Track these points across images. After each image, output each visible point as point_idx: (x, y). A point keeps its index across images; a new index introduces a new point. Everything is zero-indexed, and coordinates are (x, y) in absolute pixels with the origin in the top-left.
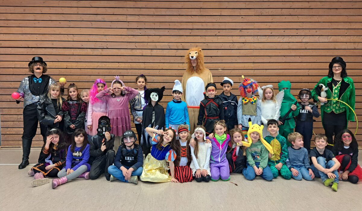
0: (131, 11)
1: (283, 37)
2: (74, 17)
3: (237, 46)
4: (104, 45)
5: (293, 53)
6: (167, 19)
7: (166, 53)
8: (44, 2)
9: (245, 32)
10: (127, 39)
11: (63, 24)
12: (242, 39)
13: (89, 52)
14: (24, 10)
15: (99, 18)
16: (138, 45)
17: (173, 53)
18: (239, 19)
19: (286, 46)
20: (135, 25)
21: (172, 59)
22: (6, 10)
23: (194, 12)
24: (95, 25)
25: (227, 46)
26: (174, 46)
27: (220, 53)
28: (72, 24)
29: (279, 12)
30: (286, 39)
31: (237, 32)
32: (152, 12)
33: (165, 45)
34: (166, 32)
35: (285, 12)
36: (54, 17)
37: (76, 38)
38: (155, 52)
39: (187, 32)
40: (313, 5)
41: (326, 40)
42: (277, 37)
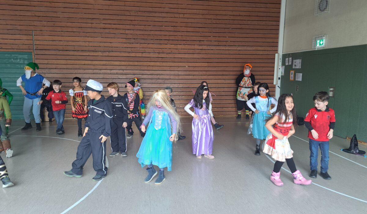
0: (128, 27)
1: (225, 46)
2: (89, 30)
3: (197, 51)
4: (110, 49)
7: (151, 55)
8: (68, 19)
9: (202, 43)
10: (125, 45)
12: (201, 47)
13: (100, 54)
18: (198, 34)
19: (227, 52)
20: (131, 36)
21: (156, 59)
22: (41, 24)
26: (157, 50)
27: (187, 56)
31: (197, 43)
32: (142, 28)
36: (75, 30)
37: (91, 44)
38: (144, 55)
40: (243, 26)
41: (251, 49)
42: (222, 46)
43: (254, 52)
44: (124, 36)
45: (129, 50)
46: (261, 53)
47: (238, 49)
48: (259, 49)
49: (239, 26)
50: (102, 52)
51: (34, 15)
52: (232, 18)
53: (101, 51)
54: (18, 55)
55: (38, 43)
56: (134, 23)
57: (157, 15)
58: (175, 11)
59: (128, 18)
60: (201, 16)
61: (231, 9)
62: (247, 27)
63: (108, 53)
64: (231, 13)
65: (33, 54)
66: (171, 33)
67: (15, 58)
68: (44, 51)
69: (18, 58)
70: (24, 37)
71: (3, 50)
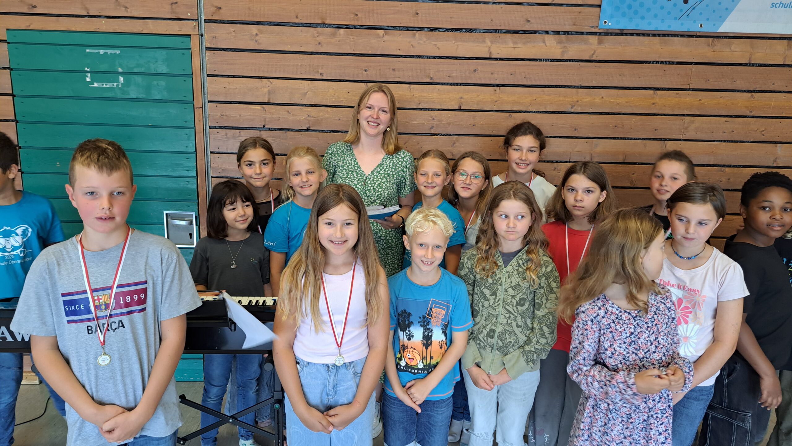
50: (563, 37)
53: (557, 33)
54: (118, 52)
63: (594, 39)
65: (195, 40)
67: (103, 67)
68: (254, 29)
69: (120, 70)
71: (37, 23)
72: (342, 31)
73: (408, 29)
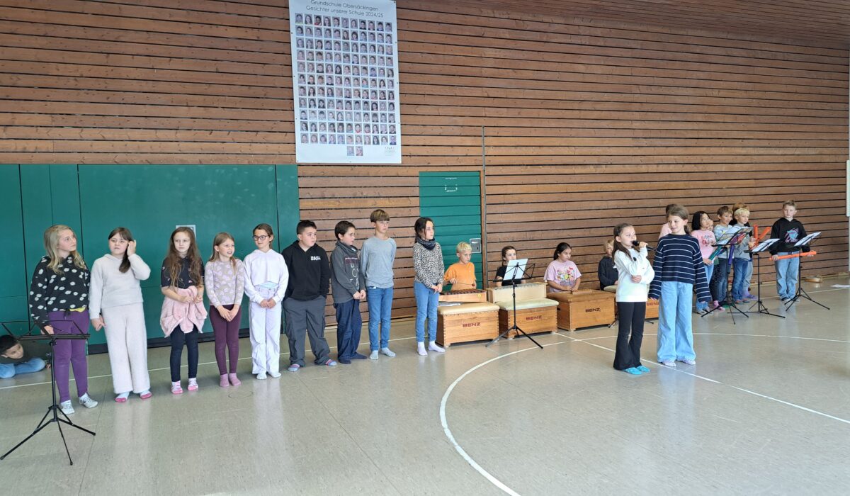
0: (637, 116)
1: (778, 149)
2: (576, 124)
3: (740, 159)
4: (608, 160)
5: (788, 167)
6: (673, 125)
7: (672, 168)
8: (542, 103)
9: (746, 143)
10: (632, 151)
11: (564, 132)
12: (744, 151)
13: (591, 169)
14: (519, 113)
15: (604, 124)
16: (645, 159)
17: (679, 168)
18: (741, 127)
19: (781, 159)
20: (640, 134)
21: (678, 177)
22: (497, 112)
23: (700, 118)
24: (598, 133)
25: (730, 159)
26: (680, 159)
27: (724, 168)
28: (573, 132)
29: (775, 119)
30: (781, 151)
31: (739, 143)
32: (658, 116)
33: (671, 159)
34: (672, 142)
35: (780, 119)
36: (553, 124)
37: (578, 151)
38: (662, 168)
39: (693, 142)
40: (802, 112)
41: (814, 153)
42: (773, 149)
43: (818, 159)
44: (630, 133)
45: (638, 160)
46: (827, 159)
47: (797, 153)
48: (824, 153)
49: (796, 112)
51: (486, 95)
52: (786, 96)
54: (455, 178)
55: (491, 151)
56: (647, 107)
57: (681, 91)
58: (707, 84)
59: (636, 98)
60: (744, 94)
61: (784, 80)
62: (807, 112)
64: (783, 88)
65: (482, 173)
66: (702, 126)
67: (451, 184)
68: (501, 167)
69: (456, 185)
70: (468, 141)
71: (430, 169)
72: (529, 167)
73: (549, 165)
